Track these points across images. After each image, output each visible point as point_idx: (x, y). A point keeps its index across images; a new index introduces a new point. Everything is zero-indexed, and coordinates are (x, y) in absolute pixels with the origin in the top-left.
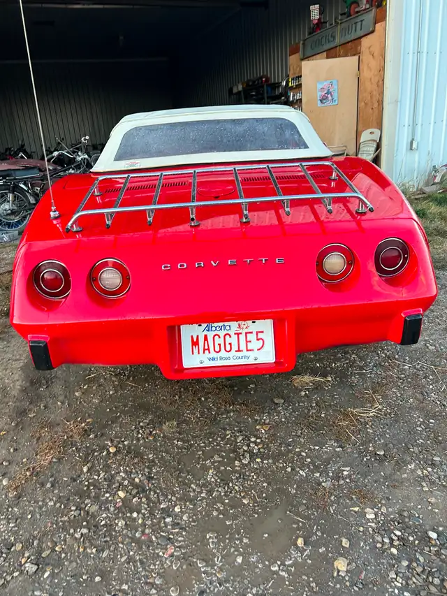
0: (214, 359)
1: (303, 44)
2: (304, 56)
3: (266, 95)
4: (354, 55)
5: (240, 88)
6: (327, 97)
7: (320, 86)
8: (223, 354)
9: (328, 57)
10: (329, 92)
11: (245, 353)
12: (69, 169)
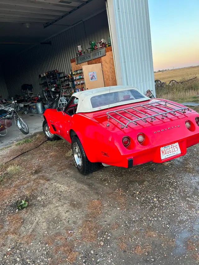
0: (168, 156)
1: (77, 59)
2: (78, 63)
3: (58, 77)
4: (99, 63)
5: (45, 75)
6: (93, 78)
7: (90, 74)
8: (170, 154)
9: (88, 64)
10: (93, 76)
11: (174, 152)
12: (7, 115)
